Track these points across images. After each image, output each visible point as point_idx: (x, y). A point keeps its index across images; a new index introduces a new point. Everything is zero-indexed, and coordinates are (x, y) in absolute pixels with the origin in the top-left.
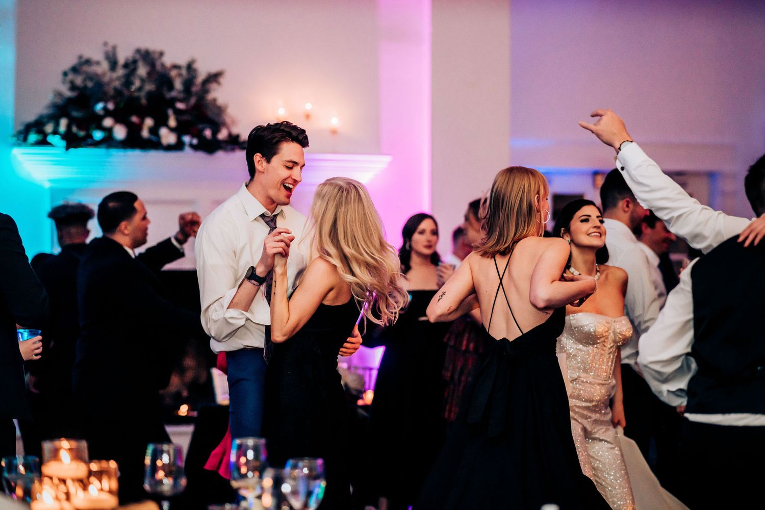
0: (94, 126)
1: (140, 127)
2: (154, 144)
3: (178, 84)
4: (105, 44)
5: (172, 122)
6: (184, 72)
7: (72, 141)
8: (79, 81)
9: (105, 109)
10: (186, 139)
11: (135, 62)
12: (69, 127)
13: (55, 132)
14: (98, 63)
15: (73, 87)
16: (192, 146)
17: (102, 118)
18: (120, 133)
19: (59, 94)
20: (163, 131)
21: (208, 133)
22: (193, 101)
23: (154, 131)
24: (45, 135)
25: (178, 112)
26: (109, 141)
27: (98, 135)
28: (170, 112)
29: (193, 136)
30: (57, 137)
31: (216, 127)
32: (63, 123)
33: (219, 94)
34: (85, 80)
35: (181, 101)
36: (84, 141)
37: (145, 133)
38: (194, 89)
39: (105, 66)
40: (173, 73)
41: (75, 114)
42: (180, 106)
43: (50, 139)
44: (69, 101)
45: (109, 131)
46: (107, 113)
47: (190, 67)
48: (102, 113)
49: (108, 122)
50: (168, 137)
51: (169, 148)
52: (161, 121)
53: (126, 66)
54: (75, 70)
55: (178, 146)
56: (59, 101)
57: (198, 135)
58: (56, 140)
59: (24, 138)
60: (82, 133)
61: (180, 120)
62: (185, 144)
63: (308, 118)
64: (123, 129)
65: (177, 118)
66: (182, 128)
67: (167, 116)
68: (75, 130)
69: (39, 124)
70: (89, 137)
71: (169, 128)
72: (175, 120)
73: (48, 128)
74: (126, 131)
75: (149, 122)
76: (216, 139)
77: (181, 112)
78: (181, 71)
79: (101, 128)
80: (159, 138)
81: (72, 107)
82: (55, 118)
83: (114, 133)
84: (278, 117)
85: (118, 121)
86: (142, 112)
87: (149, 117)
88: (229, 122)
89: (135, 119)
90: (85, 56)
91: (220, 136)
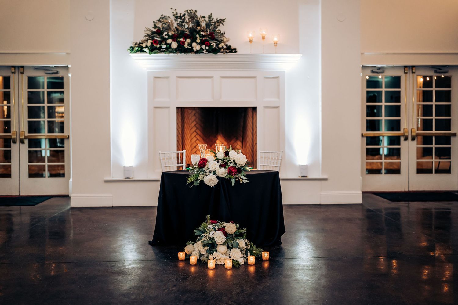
0: (163, 43)
1: (183, 43)
2: (190, 51)
3: (204, 24)
4: (172, 9)
5: (198, 41)
6: (207, 19)
7: (152, 50)
8: (159, 25)
9: (167, 35)
10: (203, 47)
11: (184, 15)
12: (152, 43)
13: (146, 47)
14: (169, 17)
15: (155, 27)
16: (207, 51)
17: (167, 39)
18: (174, 45)
19: (150, 30)
20: (194, 44)
22: (209, 31)
23: (190, 45)
24: (142, 48)
26: (169, 49)
28: (198, 36)
29: (207, 45)
30: (147, 48)
31: (218, 42)
32: (150, 42)
33: (221, 28)
34: (162, 25)
35: (203, 31)
36: (159, 50)
37: (186, 46)
39: (173, 18)
40: (201, 20)
41: (156, 38)
43: (144, 49)
44: (153, 33)
45: (170, 45)
46: (170, 37)
47: (210, 17)
48: (167, 37)
49: (169, 41)
50: (196, 47)
51: (197, 52)
52: (194, 40)
53: (181, 17)
54: (159, 20)
55: (201, 51)
56: (149, 33)
57: (209, 45)
58: (146, 50)
59: (132, 49)
60: (158, 46)
61: (202, 39)
62: (203, 50)
63: (263, 38)
64: (176, 44)
65: (201, 38)
66: (202, 43)
67: (196, 38)
68: (155, 45)
69: (140, 43)
70: (161, 48)
71: (197, 43)
72: (200, 39)
73: (144, 45)
74: (177, 45)
75: (188, 41)
76: (218, 47)
77: (203, 36)
78: (205, 19)
79: (166, 44)
80: (192, 47)
81: (155, 35)
82: (147, 40)
83: (172, 45)
84: (249, 38)
85: (173, 40)
86: (186, 37)
87: (189, 39)
88: (225, 40)
89: (182, 39)
90: (164, 15)
91: (220, 46)
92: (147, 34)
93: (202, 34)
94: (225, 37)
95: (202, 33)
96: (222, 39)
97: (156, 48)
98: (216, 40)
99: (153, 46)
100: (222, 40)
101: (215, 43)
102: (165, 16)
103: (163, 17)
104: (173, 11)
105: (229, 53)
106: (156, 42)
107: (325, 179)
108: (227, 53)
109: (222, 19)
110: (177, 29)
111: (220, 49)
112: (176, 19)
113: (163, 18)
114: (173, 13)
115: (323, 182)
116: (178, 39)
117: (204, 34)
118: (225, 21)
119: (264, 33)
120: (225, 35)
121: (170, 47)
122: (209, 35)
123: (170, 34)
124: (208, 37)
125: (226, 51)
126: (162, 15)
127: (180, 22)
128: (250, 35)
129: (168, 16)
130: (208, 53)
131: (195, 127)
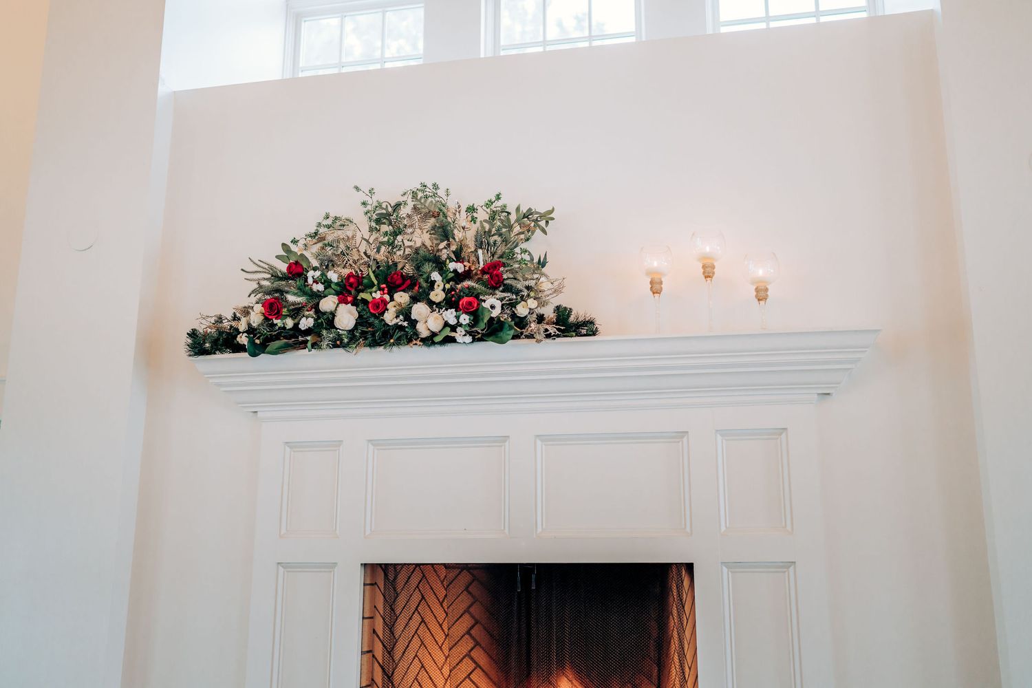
1: (382, 306)
2: (406, 334)
4: (357, 188)
5: (438, 295)
11: (398, 207)
13: (250, 329)
15: (287, 255)
16: (467, 331)
17: (319, 296)
18: (346, 317)
20: (419, 310)
23: (405, 312)
28: (436, 276)
33: (536, 245)
36: (295, 340)
37: (390, 317)
39: (363, 224)
40: (463, 220)
43: (240, 339)
45: (329, 317)
48: (320, 287)
50: (428, 319)
51: (429, 341)
52: (421, 293)
54: (312, 235)
59: (198, 341)
60: (290, 323)
61: (452, 289)
62: (453, 329)
63: (708, 272)
64: (350, 312)
65: (448, 286)
66: (450, 302)
67: (432, 284)
68: (275, 321)
70: (296, 328)
71: (431, 303)
72: (444, 290)
74: (357, 315)
75: (402, 298)
76: (514, 316)
77: (458, 277)
78: (475, 214)
79: (316, 313)
80: (413, 323)
81: (284, 284)
83: (336, 320)
84: (648, 273)
85: (343, 301)
86: (397, 284)
87: (404, 291)
88: (545, 285)
89: (376, 295)
90: (332, 215)
91: (521, 310)
92: (255, 286)
93: (455, 271)
94: (546, 276)
95: (452, 266)
96: (532, 283)
97: (282, 333)
98: (508, 289)
99: (274, 325)
100: (528, 288)
101: (502, 300)
102: (336, 218)
103: (329, 222)
104: (363, 197)
105: (558, 336)
108: (548, 336)
109: (542, 211)
111: (521, 323)
112: (373, 224)
113: (329, 227)
114: (364, 204)
116: (362, 295)
117: (460, 268)
118: (553, 219)
119: (711, 249)
120: (544, 270)
121: (330, 324)
122: (483, 271)
123: (333, 276)
124: (478, 281)
125: (546, 330)
126: (327, 217)
127: (386, 234)
128: (655, 263)
129: (344, 215)
130: (474, 340)
131: (467, 636)
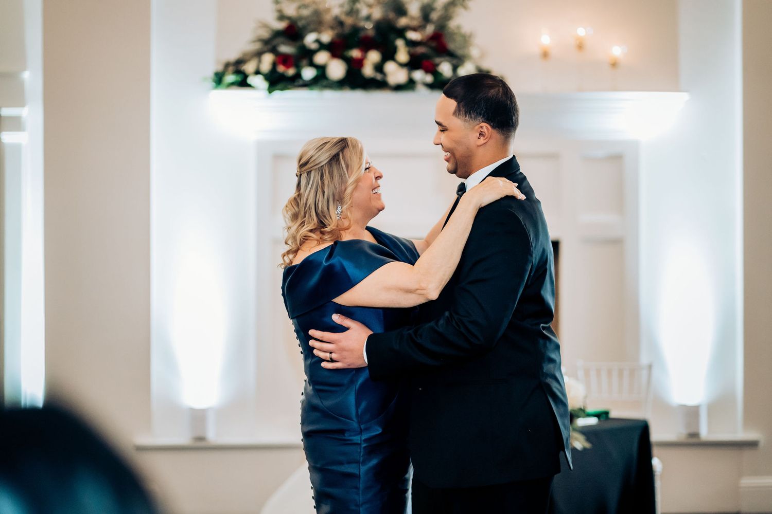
0: (304, 62)
1: (359, 63)
2: (378, 84)
3: (415, 10)
5: (403, 55)
7: (276, 81)
8: (291, 10)
9: (318, 41)
10: (418, 75)
12: (274, 65)
13: (258, 72)
15: (282, 17)
16: (426, 85)
17: (314, 52)
18: (337, 69)
19: (265, 26)
20: (390, 67)
21: (445, 69)
22: (430, 29)
23: (379, 68)
24: (245, 76)
25: (411, 44)
26: (321, 80)
27: (308, 73)
28: (399, 43)
29: (427, 71)
30: (259, 76)
31: (457, 60)
32: (267, 60)
34: (299, 8)
35: (415, 29)
36: (294, 82)
37: (368, 71)
38: (434, 16)
41: (283, 49)
42: (413, 36)
43: (252, 80)
44: (277, 34)
45: (323, 68)
46: (322, 47)
48: (314, 46)
49: (322, 58)
50: (395, 73)
51: (399, 88)
52: (389, 54)
55: (410, 85)
56: (266, 34)
57: (432, 69)
58: (258, 81)
59: (219, 79)
60: (291, 72)
61: (413, 53)
62: (417, 83)
63: (580, 46)
64: (341, 65)
65: (409, 50)
66: (413, 64)
67: (396, 48)
68: (281, 68)
69: (239, 62)
70: (298, 76)
71: (398, 63)
72: (406, 52)
73: (250, 67)
74: (345, 68)
75: (374, 57)
77: (414, 43)
79: (312, 64)
80: (385, 76)
81: (280, 40)
82: (259, 54)
83: (328, 70)
85: (334, 56)
86: (367, 45)
87: (375, 50)
88: (475, 52)
89: (355, 53)
91: (462, 71)
92: (257, 37)
94: (472, 45)
96: (466, 51)
97: (285, 78)
98: (452, 54)
99: (278, 71)
100: (465, 54)
101: (449, 63)
106: (284, 59)
107: (753, 445)
110: (341, 23)
115: (747, 454)
116: (348, 53)
117: (416, 36)
119: (581, 32)
120: (472, 41)
121: (325, 75)
122: (431, 39)
123: (324, 38)
124: (430, 48)
128: (546, 40)
130: (430, 90)
